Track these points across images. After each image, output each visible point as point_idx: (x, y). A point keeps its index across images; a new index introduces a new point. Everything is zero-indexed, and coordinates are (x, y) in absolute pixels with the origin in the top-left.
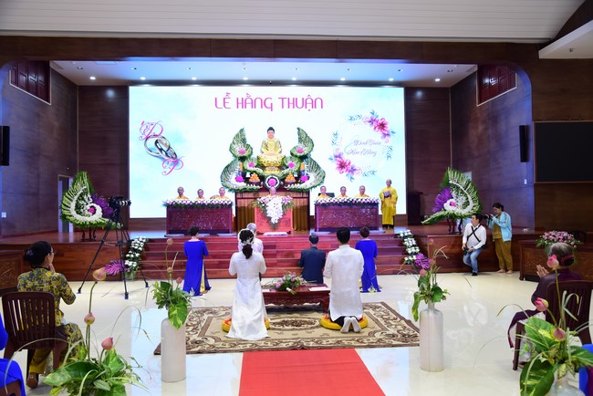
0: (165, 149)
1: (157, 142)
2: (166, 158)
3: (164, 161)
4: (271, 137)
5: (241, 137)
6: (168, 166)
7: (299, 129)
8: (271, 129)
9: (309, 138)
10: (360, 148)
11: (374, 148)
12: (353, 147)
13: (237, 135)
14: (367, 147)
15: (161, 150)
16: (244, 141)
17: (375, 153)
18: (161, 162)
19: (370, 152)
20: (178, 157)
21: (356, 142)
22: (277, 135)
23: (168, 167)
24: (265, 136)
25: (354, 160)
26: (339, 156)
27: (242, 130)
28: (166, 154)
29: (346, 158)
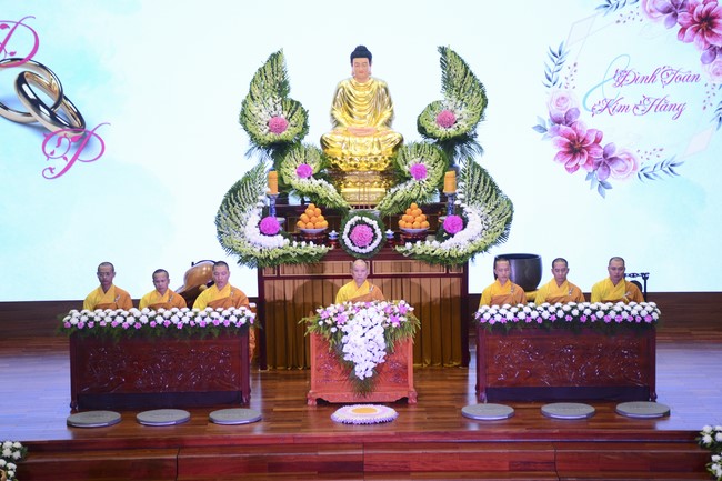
0: (49, 101)
1: (21, 80)
2: (54, 128)
3: (48, 136)
4: (361, 76)
5: (273, 79)
6: (59, 152)
7: (443, 51)
8: (361, 53)
9: (474, 79)
10: (631, 94)
11: (675, 92)
12: (611, 92)
13: (262, 71)
14: (655, 90)
15: (36, 103)
16: (282, 88)
17: (678, 109)
18: (38, 139)
19: (662, 106)
20: (89, 126)
21: (621, 77)
22: (378, 69)
23: (61, 152)
24: (344, 71)
25: (614, 132)
26: (567, 120)
27: (275, 58)
28: (53, 116)
29: (587, 123)
